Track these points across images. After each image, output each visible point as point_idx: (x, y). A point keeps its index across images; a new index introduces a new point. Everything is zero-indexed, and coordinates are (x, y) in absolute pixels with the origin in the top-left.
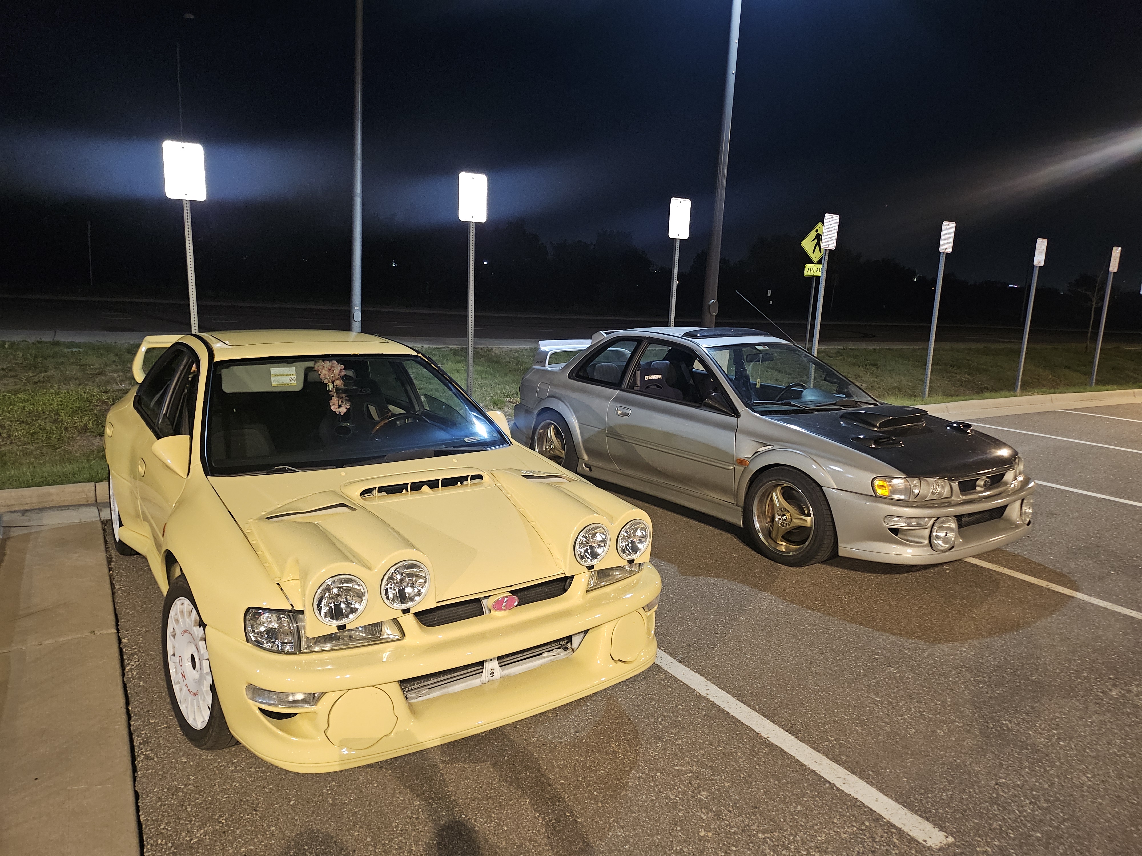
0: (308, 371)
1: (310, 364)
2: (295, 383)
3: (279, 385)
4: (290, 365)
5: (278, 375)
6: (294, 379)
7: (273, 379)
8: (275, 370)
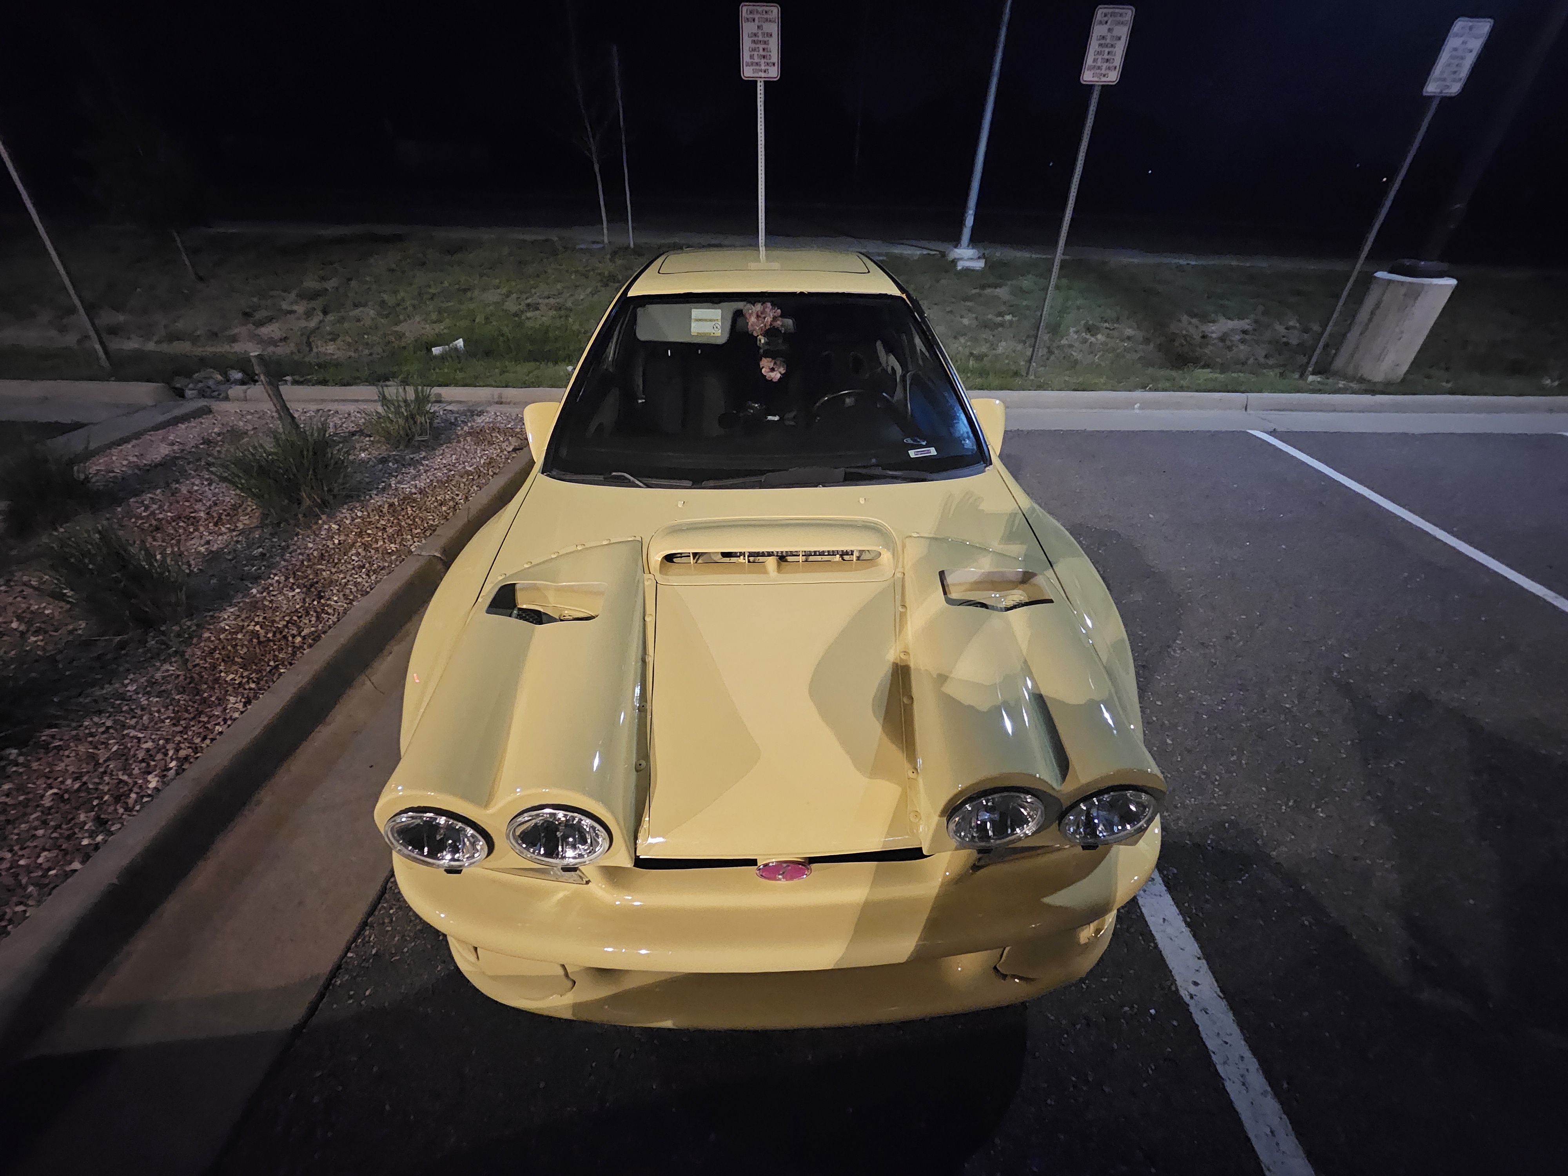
0: (738, 314)
1: (740, 305)
2: (718, 333)
3: (699, 335)
4: (716, 305)
5: (700, 320)
6: (719, 327)
7: (693, 325)
8: (697, 312)
